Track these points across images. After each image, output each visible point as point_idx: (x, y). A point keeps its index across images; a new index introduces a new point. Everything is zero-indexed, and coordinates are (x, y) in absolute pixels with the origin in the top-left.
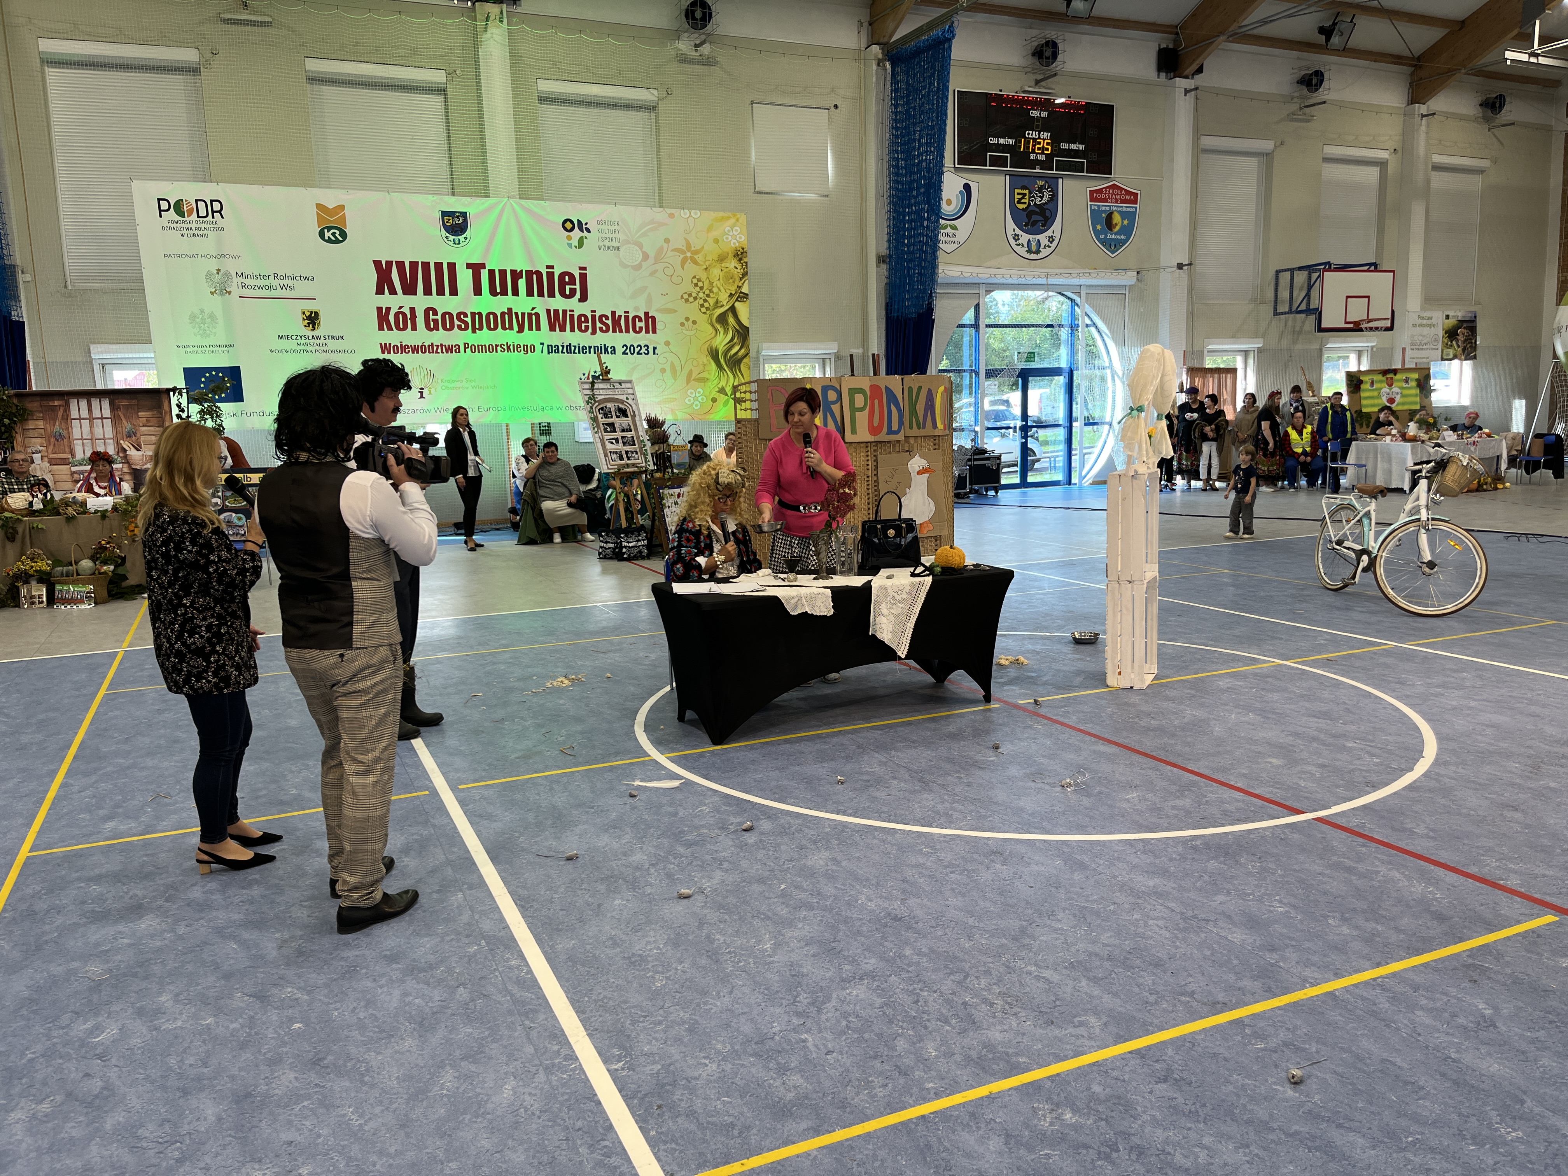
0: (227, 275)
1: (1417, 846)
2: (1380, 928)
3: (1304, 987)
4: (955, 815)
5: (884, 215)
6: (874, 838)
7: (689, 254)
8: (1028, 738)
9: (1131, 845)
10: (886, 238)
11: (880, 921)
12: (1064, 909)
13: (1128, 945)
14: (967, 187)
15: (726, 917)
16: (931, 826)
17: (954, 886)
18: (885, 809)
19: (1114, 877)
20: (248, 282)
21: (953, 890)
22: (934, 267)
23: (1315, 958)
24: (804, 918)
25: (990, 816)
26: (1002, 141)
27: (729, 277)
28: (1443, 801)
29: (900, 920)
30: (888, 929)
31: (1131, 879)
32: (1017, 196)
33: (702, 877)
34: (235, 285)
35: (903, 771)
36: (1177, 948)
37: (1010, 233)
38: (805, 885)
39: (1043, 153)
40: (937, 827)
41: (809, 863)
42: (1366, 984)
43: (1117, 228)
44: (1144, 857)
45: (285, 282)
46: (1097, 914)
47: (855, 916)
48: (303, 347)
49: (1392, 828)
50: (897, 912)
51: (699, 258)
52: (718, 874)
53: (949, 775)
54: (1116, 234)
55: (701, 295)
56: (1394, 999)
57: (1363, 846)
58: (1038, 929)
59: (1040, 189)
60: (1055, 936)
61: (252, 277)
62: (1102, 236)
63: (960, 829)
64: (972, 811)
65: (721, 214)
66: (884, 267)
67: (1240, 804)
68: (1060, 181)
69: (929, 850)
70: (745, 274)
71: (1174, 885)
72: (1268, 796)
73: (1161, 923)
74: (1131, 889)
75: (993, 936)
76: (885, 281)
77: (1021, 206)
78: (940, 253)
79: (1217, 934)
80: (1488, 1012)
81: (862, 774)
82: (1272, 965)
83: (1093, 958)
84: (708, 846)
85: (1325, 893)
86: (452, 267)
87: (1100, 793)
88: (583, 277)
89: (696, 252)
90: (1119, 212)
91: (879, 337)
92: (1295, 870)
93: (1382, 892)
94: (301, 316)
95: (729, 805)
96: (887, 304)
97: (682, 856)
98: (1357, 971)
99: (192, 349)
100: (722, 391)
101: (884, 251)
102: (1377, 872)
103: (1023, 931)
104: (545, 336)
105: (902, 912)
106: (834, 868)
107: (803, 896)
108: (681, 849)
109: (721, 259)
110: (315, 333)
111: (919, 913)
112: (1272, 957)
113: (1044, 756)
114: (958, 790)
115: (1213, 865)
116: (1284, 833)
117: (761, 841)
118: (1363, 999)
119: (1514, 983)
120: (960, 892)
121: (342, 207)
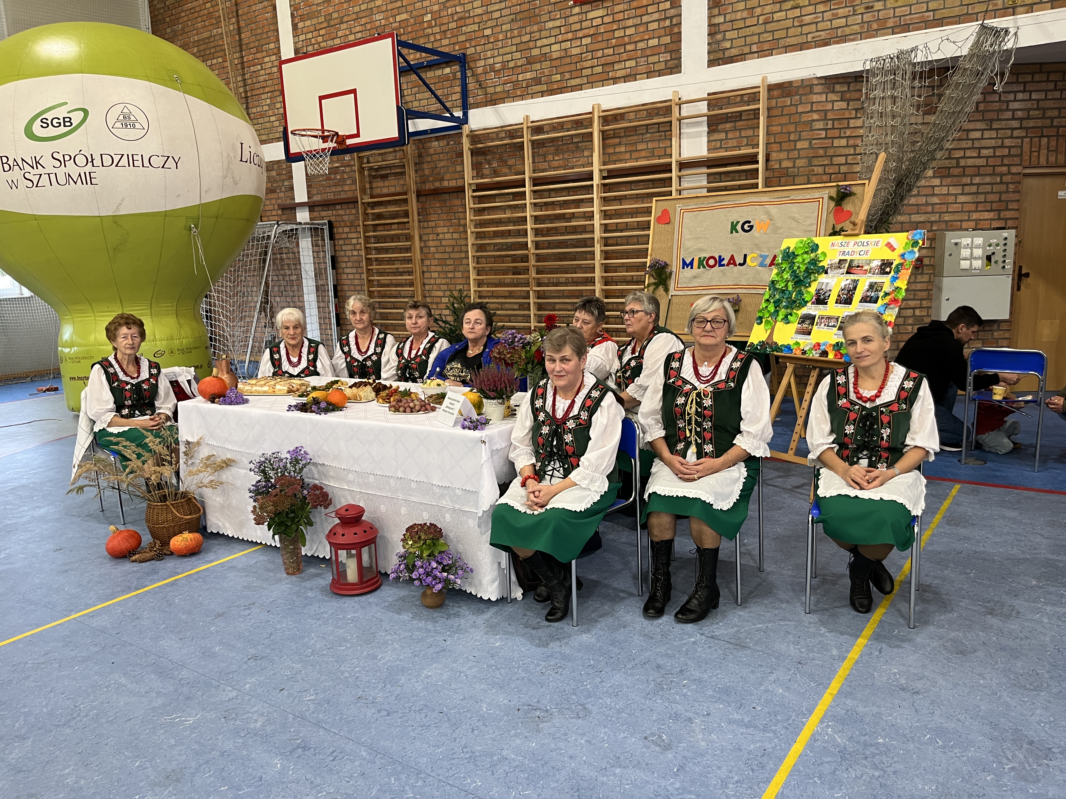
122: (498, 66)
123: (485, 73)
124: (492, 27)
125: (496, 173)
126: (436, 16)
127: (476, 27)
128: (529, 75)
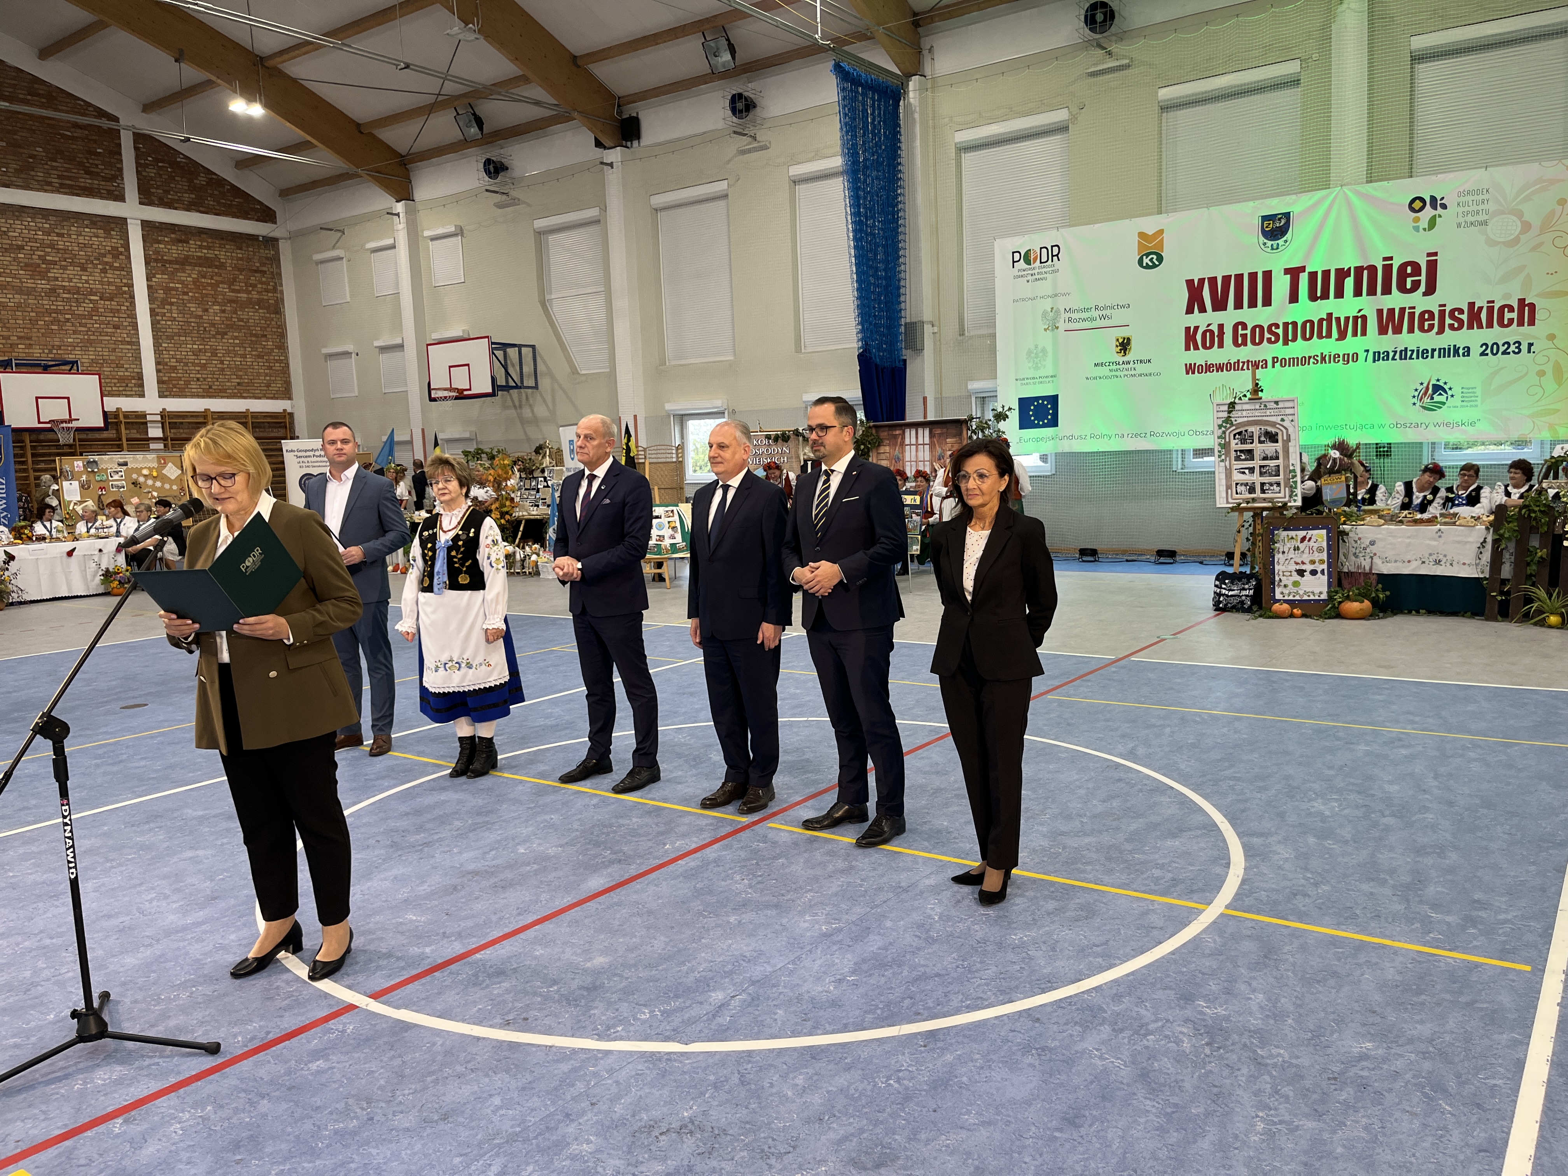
0: (1058, 312)
20: (1074, 316)
34: (1062, 320)
45: (1104, 312)
48: (1114, 373)
61: (1078, 311)
86: (1268, 275)
88: (1432, 266)
94: (1115, 343)
99: (1026, 381)
104: (1373, 340)
110: (1126, 359)
121: (1161, 232)
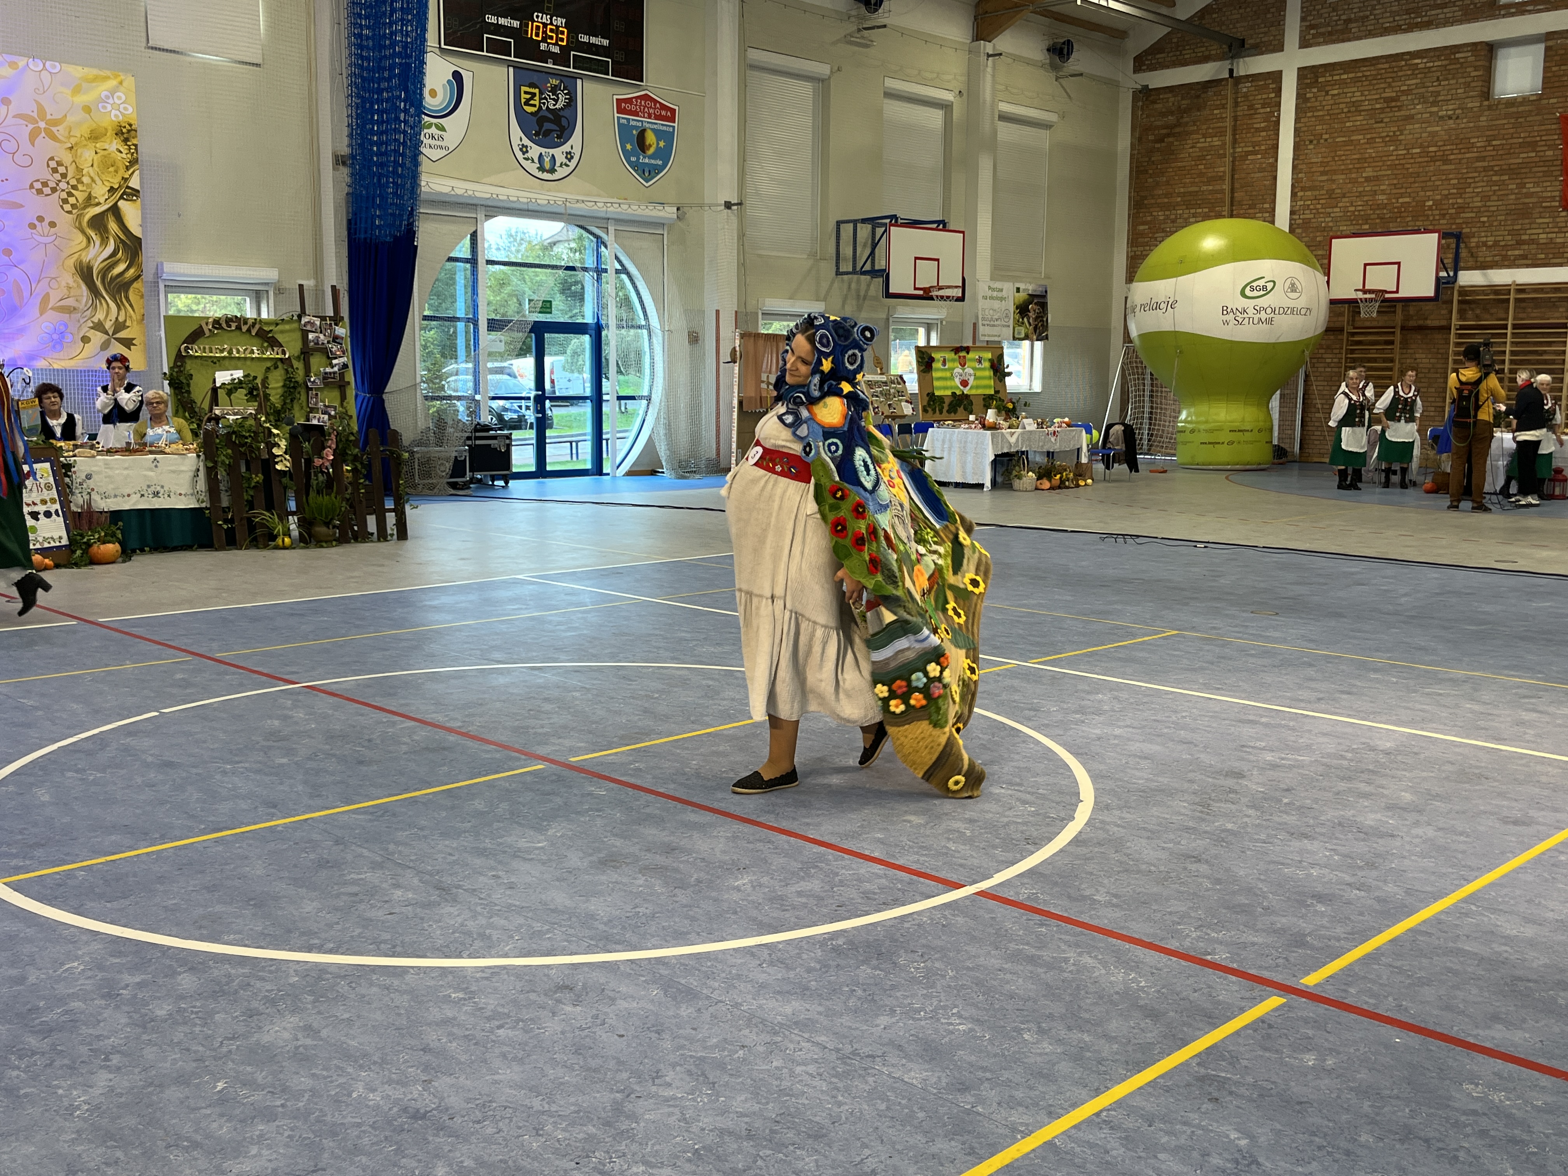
1: (1106, 918)
2: (1086, 1038)
3: (1015, 1141)
4: (495, 934)
5: (343, 100)
6: (371, 984)
7: (42, 125)
8: (591, 809)
9: (753, 955)
10: (346, 131)
11: (390, 1123)
12: (674, 1065)
13: (772, 1110)
14: (457, 76)
15: (119, 1154)
16: (459, 956)
17: (506, 1049)
18: (386, 936)
19: (737, 1005)
21: (504, 1056)
22: (414, 177)
23: (1019, 1094)
24: (261, 1136)
25: (548, 931)
26: (502, 21)
27: (107, 163)
28: (1117, 856)
29: (424, 1117)
30: (404, 1135)
31: (760, 1007)
32: (523, 96)
33: (73, 1087)
35: (409, 873)
36: (840, 1104)
37: (516, 142)
38: (260, 1077)
39: (556, 44)
40: (470, 956)
41: (266, 1039)
42: (1088, 1122)
43: (651, 151)
44: (771, 970)
46: (721, 1066)
47: (349, 1119)
49: (1069, 897)
50: (419, 1105)
51: (60, 131)
52: (103, 1079)
53: (481, 874)
54: (650, 157)
55: (63, 185)
56: (1128, 1141)
57: (1042, 925)
58: (641, 1102)
59: (554, 90)
60: (667, 1110)
62: (633, 159)
63: (506, 956)
64: (521, 926)
65: (95, 72)
66: (345, 171)
67: (884, 881)
68: (579, 82)
69: (461, 995)
70: (134, 162)
71: (821, 1009)
72: (914, 867)
73: (811, 1069)
74: (763, 1021)
75: (573, 1124)
76: (346, 190)
77: (529, 109)
78: (422, 158)
79: (889, 1075)
80: (1243, 1142)
81: (345, 883)
82: (968, 1112)
83: (727, 1138)
84: (84, 1030)
85: (1012, 997)
87: (699, 881)
89: (56, 123)
90: (653, 130)
91: (339, 266)
92: (968, 969)
93: (1078, 987)
95: (120, 954)
96: (349, 222)
97: (34, 1053)
98: (1075, 1105)
100: (99, 327)
101: (345, 150)
102: (1066, 960)
103: (618, 1109)
105: (427, 1102)
106: (309, 1042)
107: (258, 1097)
108: (32, 1041)
109: (95, 136)
111: (454, 1101)
112: (966, 1101)
113: (616, 835)
114: (496, 896)
115: (865, 971)
116: (945, 917)
117: (180, 1011)
118: (1091, 1145)
119: (1261, 1096)
120: (515, 1059)
122: (1490, 243)
123: (1478, 247)
124: (1488, 217)
125: (1478, 318)
126: (1437, 203)
127: (1473, 215)
128: (1517, 252)
